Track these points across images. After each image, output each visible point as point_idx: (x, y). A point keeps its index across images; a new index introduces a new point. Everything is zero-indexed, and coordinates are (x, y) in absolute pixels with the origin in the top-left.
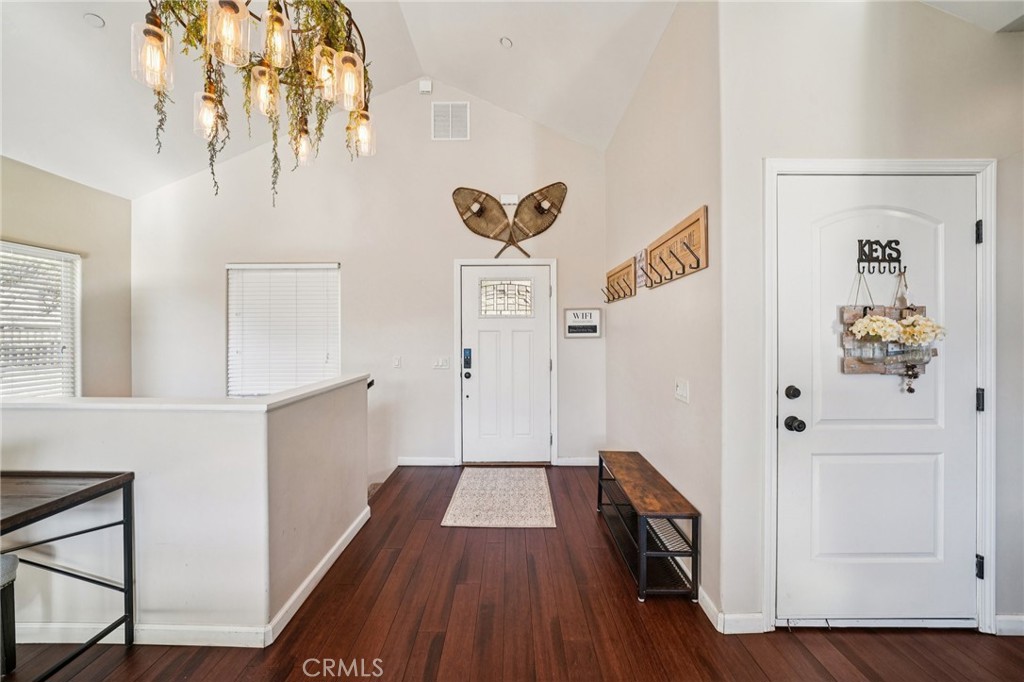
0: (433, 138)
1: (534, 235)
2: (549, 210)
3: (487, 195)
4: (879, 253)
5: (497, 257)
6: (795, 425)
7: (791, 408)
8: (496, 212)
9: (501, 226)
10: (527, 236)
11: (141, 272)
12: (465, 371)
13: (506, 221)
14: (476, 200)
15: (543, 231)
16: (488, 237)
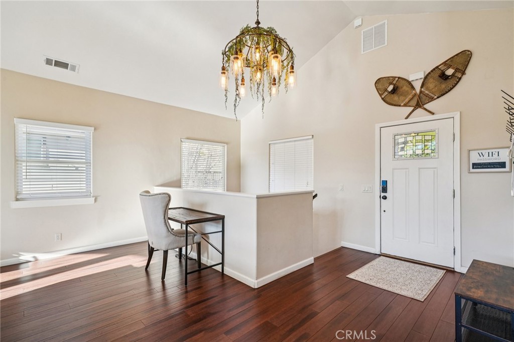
0: (362, 53)
1: (438, 98)
2: (453, 75)
3: (399, 78)
5: (407, 118)
8: (406, 88)
9: (410, 96)
10: (432, 99)
12: (383, 194)
13: (414, 92)
14: (391, 84)
15: (447, 93)
16: (400, 106)
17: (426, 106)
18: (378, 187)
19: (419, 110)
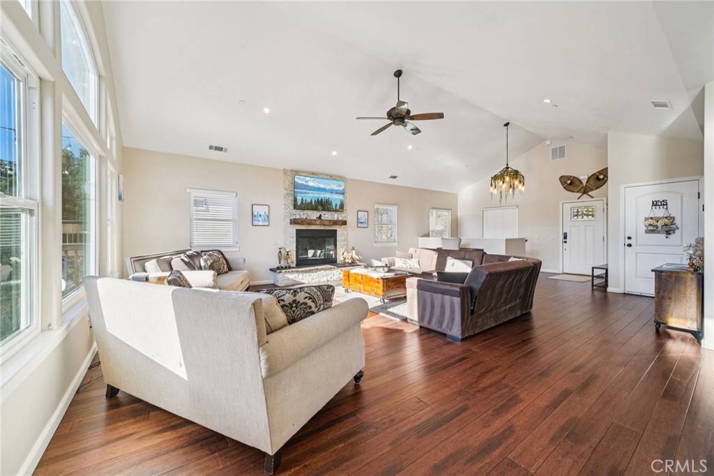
0: (551, 160)
1: (595, 189)
2: (603, 179)
3: (574, 177)
4: (660, 203)
5: (578, 199)
6: (630, 245)
7: (628, 242)
8: (578, 183)
9: (580, 188)
10: (592, 190)
11: (460, 214)
12: (564, 240)
13: (582, 185)
14: (569, 179)
15: (599, 187)
16: (574, 192)
17: (589, 193)
18: (561, 237)
19: (585, 195)
